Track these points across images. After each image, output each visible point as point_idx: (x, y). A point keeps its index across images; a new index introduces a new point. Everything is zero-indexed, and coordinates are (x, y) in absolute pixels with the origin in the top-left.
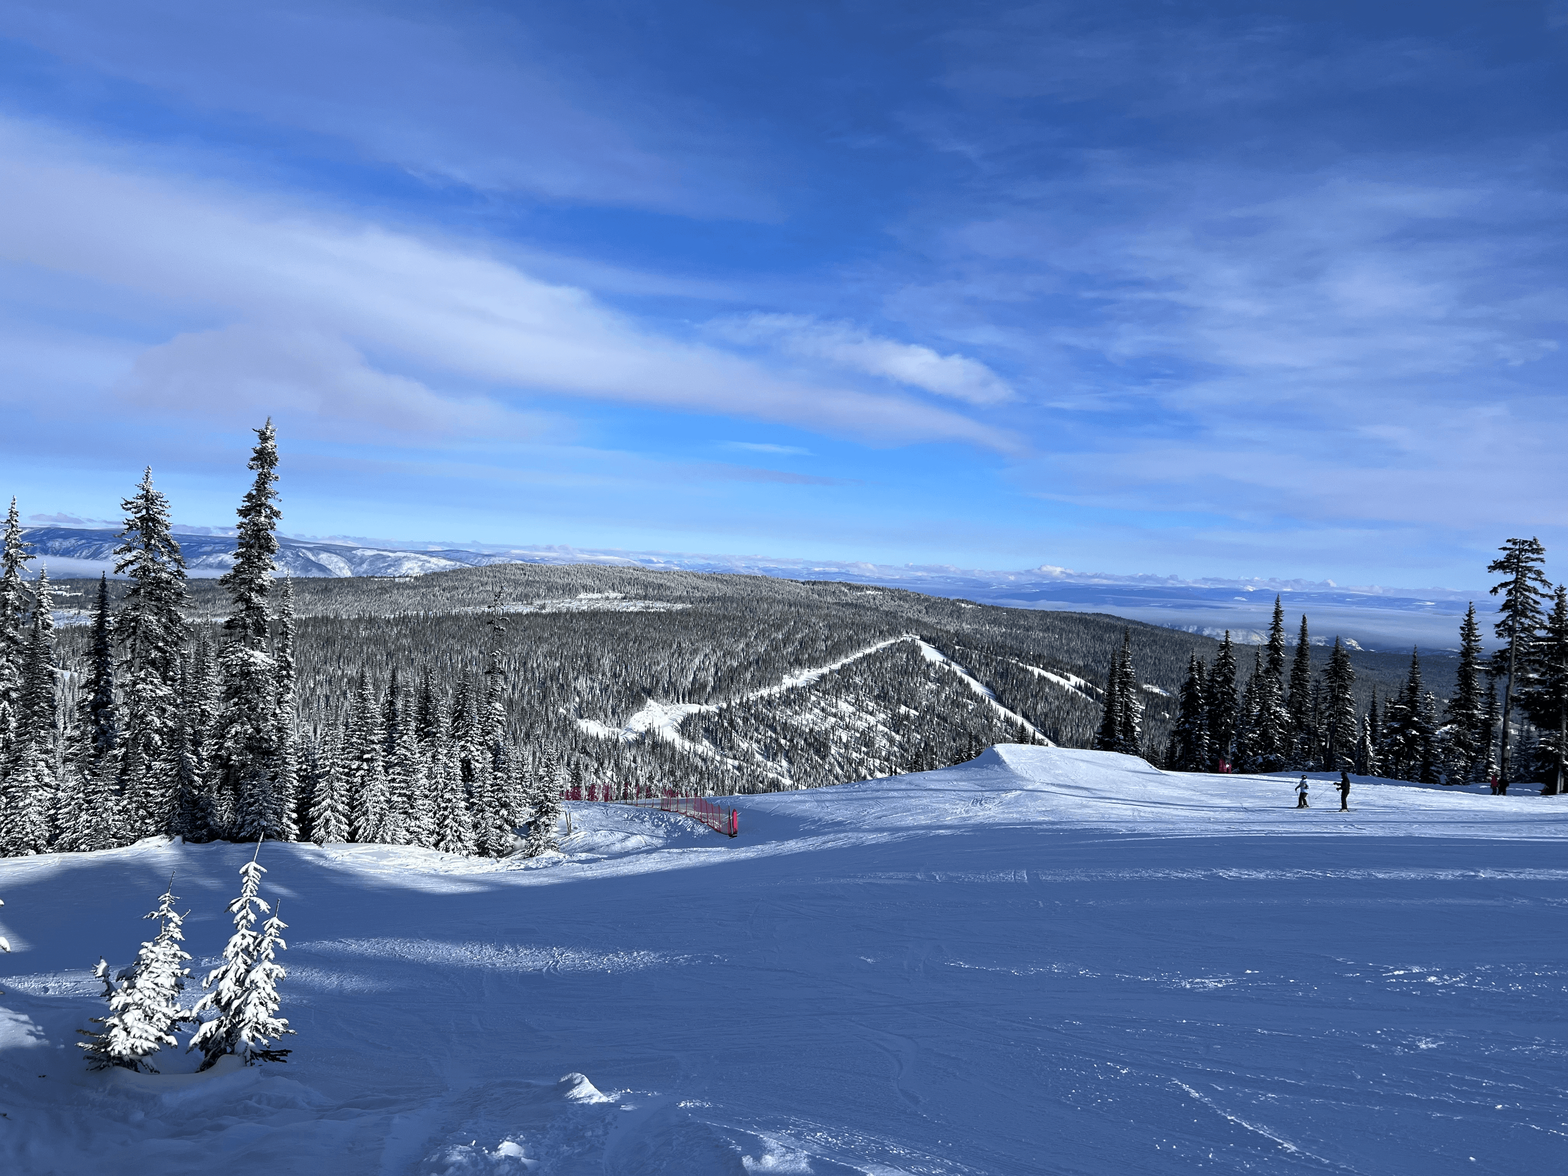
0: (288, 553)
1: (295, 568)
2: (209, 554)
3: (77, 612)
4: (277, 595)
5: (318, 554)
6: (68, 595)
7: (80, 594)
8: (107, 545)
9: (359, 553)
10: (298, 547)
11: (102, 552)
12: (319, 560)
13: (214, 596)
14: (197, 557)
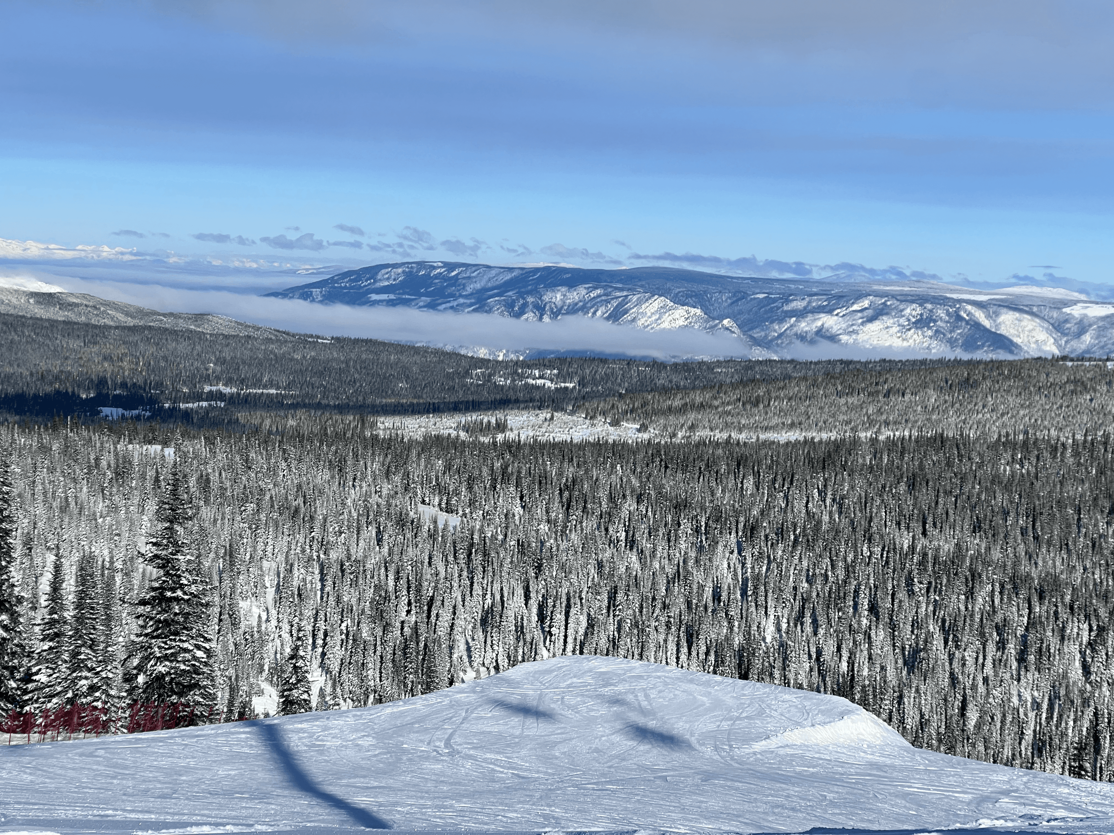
0: (941, 313)
1: (952, 343)
2: (800, 314)
3: (549, 416)
4: (878, 392)
5: (997, 314)
6: (553, 386)
7: (571, 385)
8: (635, 298)
9: (1076, 311)
10: (960, 301)
11: (626, 312)
12: (997, 326)
13: (769, 392)
14: (781, 321)
